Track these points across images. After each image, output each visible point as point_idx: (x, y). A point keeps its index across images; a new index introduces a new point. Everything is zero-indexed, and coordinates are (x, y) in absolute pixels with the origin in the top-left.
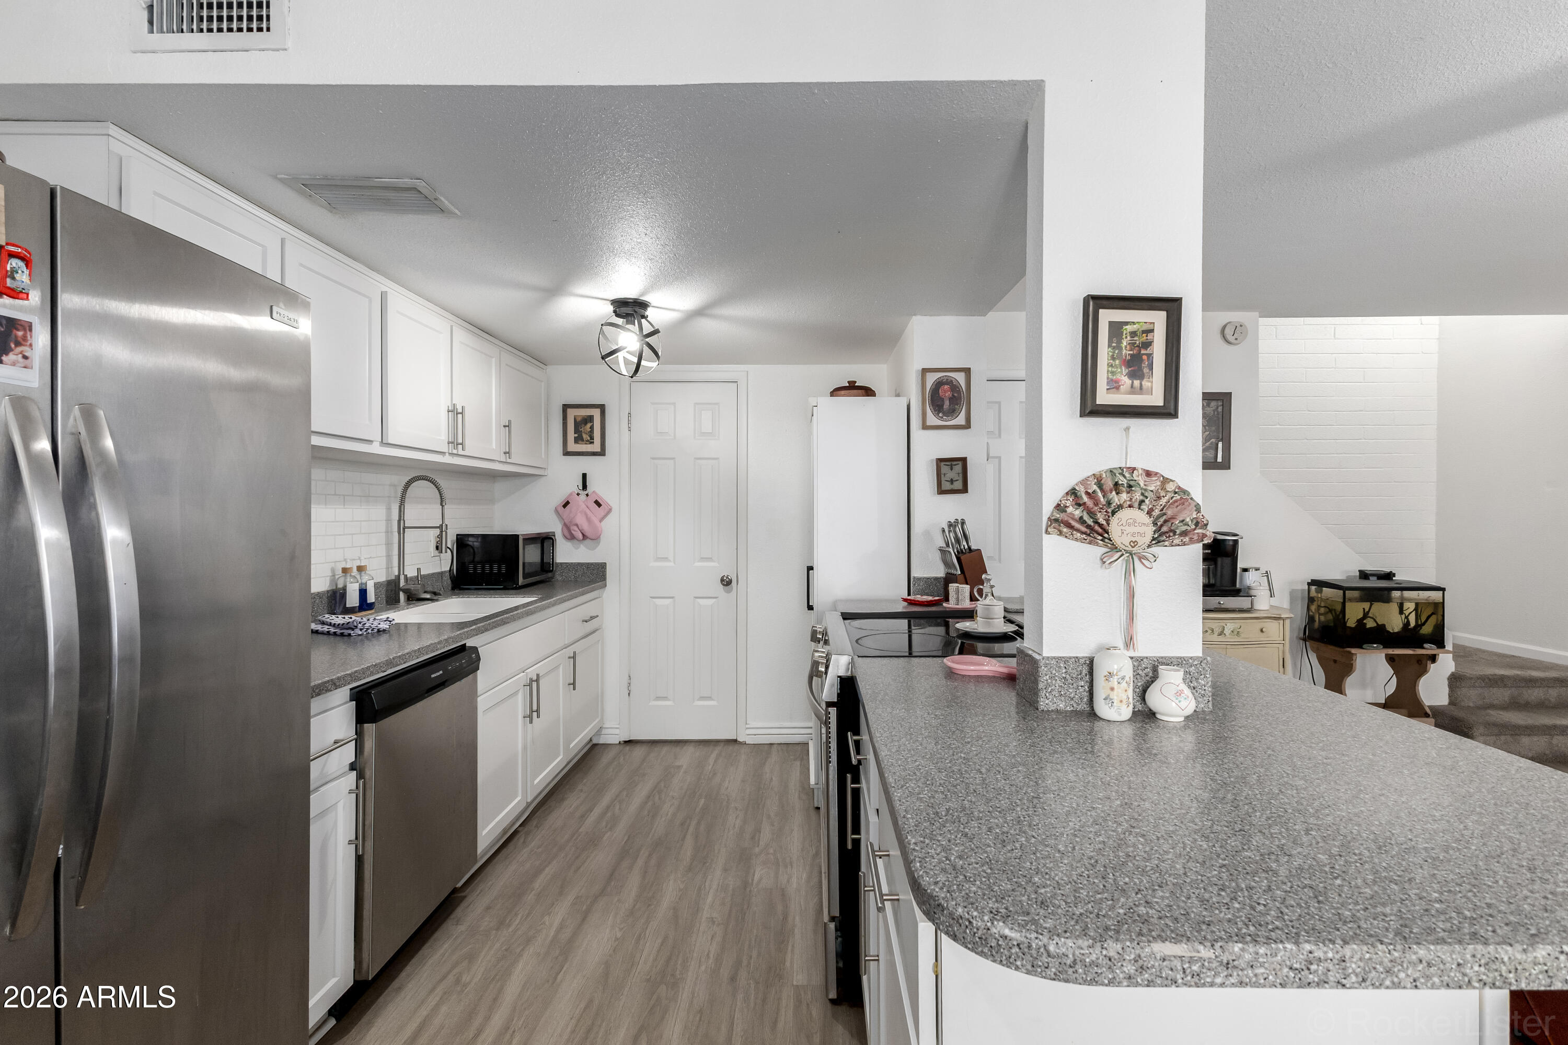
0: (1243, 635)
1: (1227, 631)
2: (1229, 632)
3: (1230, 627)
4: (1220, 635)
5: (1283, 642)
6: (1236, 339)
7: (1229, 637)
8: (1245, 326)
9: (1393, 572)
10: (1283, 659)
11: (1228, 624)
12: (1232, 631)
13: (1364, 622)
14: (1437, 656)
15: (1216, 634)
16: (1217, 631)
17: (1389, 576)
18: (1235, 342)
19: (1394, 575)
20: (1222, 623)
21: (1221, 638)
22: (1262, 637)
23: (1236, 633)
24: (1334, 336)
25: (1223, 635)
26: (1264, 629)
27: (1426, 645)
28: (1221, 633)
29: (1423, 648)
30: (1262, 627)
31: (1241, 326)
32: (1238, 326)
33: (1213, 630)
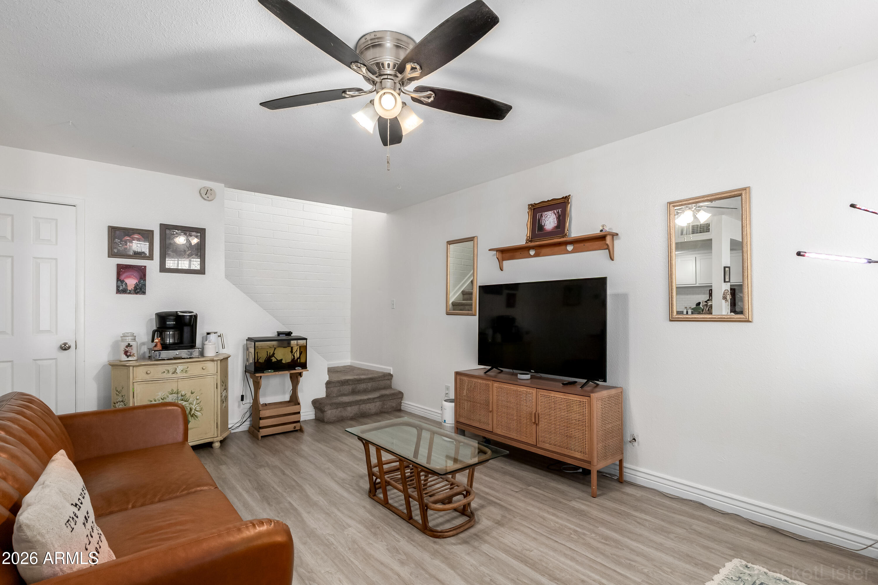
0: (189, 372)
1: (178, 371)
2: (180, 371)
3: (180, 368)
4: (173, 373)
5: (217, 374)
6: (208, 197)
7: (179, 374)
8: (214, 191)
9: (292, 331)
10: (217, 384)
11: (179, 367)
12: (182, 371)
13: (271, 358)
14: (302, 373)
15: (171, 373)
16: (171, 371)
17: (289, 334)
18: (207, 199)
19: (292, 333)
20: (175, 366)
21: (174, 376)
22: (204, 373)
23: (184, 371)
24: (303, 210)
25: (176, 374)
26: (204, 368)
27: (296, 368)
28: (175, 372)
29: (295, 370)
30: (202, 367)
31: (211, 190)
32: (209, 190)
33: (168, 371)
